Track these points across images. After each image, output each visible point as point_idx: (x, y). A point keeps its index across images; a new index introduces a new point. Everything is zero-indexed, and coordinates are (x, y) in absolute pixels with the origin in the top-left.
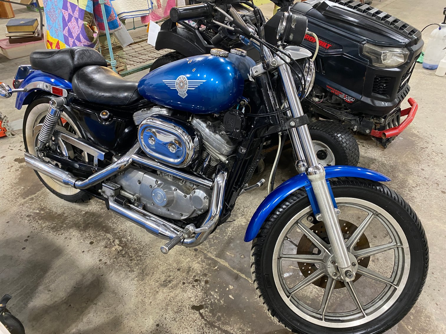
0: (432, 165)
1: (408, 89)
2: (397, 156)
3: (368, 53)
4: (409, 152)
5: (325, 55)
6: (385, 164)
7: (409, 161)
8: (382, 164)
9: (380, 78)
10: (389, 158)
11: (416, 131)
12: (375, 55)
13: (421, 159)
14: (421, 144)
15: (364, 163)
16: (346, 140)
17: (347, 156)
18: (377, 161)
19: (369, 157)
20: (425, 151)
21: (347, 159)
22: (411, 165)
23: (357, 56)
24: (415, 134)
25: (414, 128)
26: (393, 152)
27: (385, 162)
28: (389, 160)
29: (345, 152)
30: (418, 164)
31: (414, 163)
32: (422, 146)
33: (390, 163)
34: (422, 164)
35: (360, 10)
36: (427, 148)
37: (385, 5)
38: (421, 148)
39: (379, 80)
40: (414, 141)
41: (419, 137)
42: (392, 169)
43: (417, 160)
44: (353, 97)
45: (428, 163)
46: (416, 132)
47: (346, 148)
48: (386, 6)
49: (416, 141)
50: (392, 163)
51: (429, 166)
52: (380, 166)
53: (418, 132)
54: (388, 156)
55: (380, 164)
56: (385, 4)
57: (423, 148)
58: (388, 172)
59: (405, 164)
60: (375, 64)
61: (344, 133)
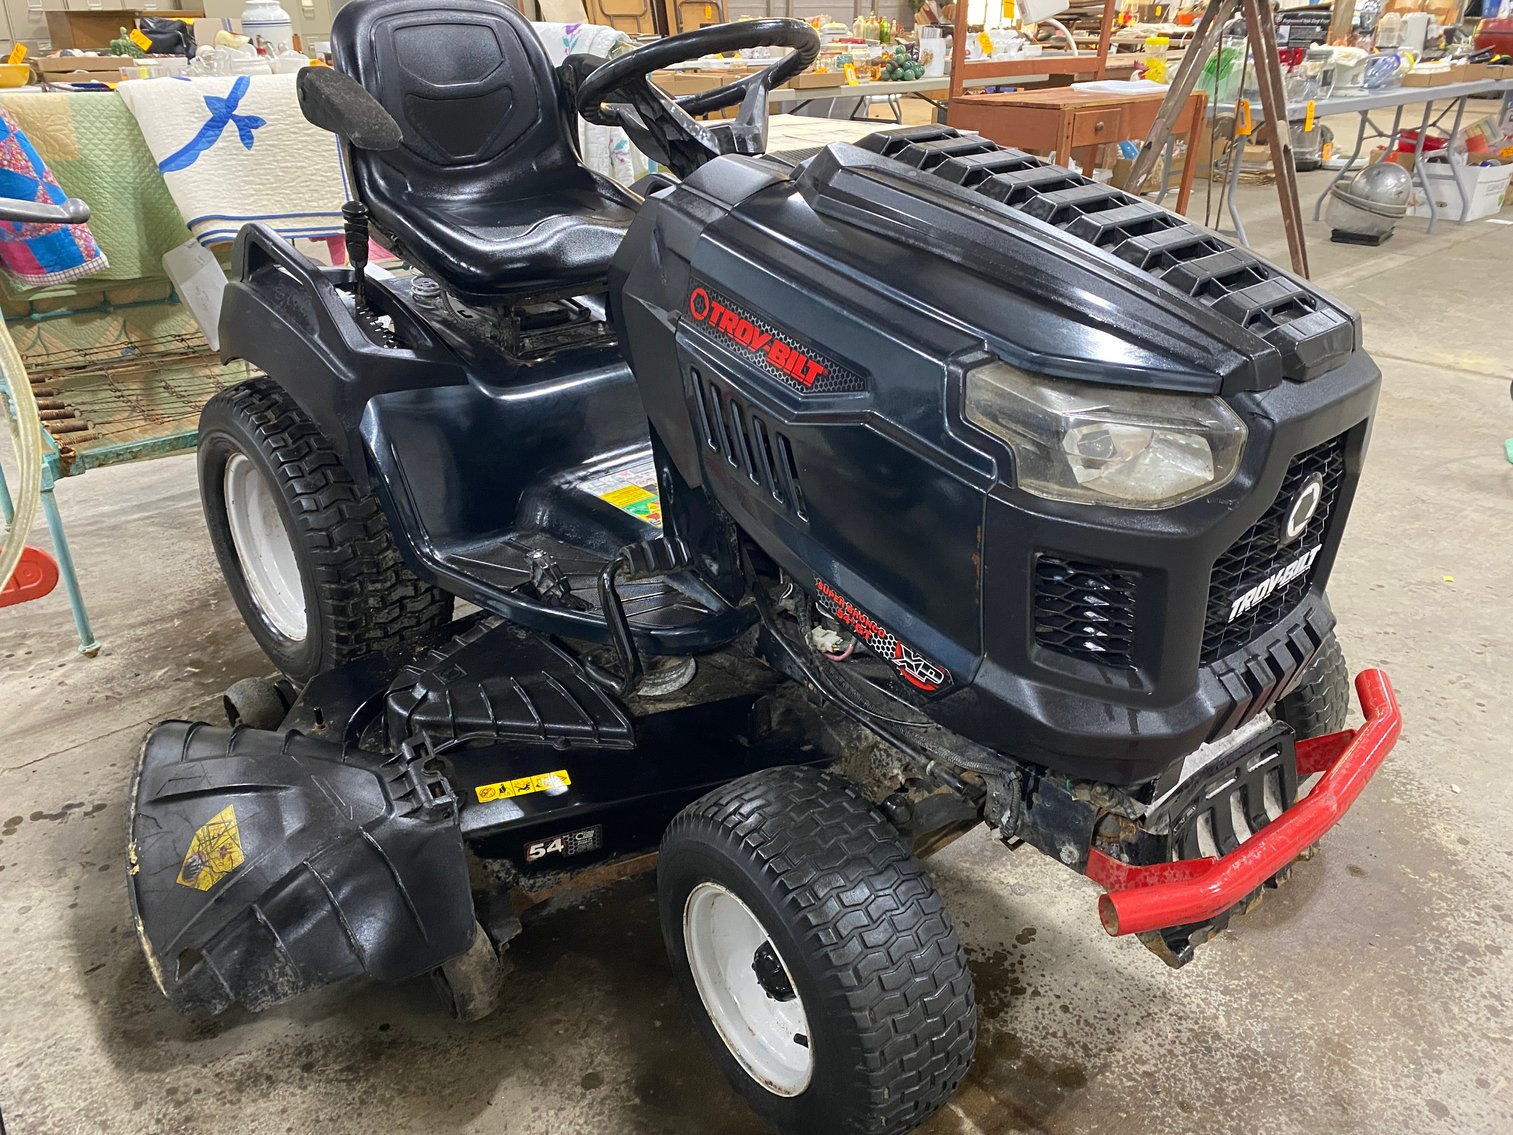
0: (1503, 1083)
1: (1309, 629)
2: (1306, 987)
3: (995, 419)
4: (1381, 965)
5: (799, 418)
6: (1217, 1037)
7: (1363, 1034)
8: (1196, 1036)
9: (1072, 565)
10: (1253, 996)
11: (1454, 836)
12: (1030, 434)
13: (1444, 1030)
14: (1463, 924)
15: (1090, 1015)
16: (865, 921)
17: (862, 1024)
18: (1174, 1008)
19: (1139, 974)
20: (1480, 972)
21: (859, 1042)
22: (1373, 1067)
23: (935, 433)
24: (1441, 852)
25: (1444, 813)
26: (1288, 959)
27: (1222, 1019)
28: (1247, 1014)
29: (845, 999)
30: (1417, 1062)
31: (1394, 1050)
32: (1466, 938)
33: (1247, 1034)
34: (1441, 1066)
35: (997, 189)
36: (1496, 950)
37: (1448, 245)
38: (1460, 946)
39: (1072, 579)
40: (1431, 893)
41: (1463, 877)
42: (1246, 1082)
43: (1420, 1029)
44: (936, 661)
45: (1482, 1062)
46: (1448, 839)
47: (856, 971)
48: (1450, 248)
49: (1442, 898)
50: (1263, 1033)
51: (1482, 1083)
52: (1178, 1049)
53: (1463, 841)
54: (1249, 985)
55: (1185, 1036)
56: (1449, 241)
57: (1473, 951)
58: (1219, 1097)
59: (1335, 1052)
60: (1030, 487)
61: (872, 871)
